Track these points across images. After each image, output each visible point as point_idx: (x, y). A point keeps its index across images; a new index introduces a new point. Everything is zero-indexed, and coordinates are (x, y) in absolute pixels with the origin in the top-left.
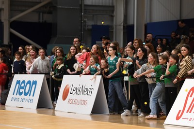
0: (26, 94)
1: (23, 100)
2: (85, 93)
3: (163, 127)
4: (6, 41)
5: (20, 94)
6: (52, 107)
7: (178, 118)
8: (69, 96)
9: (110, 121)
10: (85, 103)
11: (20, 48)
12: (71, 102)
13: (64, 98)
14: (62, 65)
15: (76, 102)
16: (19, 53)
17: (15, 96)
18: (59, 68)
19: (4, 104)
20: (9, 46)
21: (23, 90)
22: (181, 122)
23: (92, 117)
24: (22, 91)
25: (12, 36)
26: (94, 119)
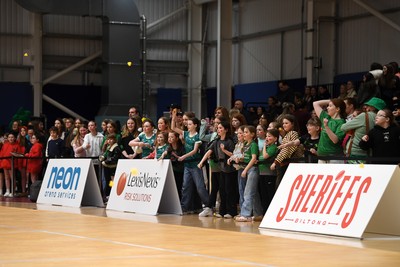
0: (65, 187)
1: (61, 195)
2: (149, 184)
3: (258, 232)
4: (37, 112)
5: (58, 186)
6: (102, 204)
7: (279, 219)
8: (127, 189)
9: (183, 223)
10: (148, 198)
11: (57, 122)
12: (128, 197)
13: (120, 192)
14: (116, 145)
15: (136, 198)
16: (56, 129)
17: (50, 189)
18: (111, 150)
19: (34, 200)
20: (41, 119)
21: (62, 181)
22: (283, 224)
23: (159, 219)
24: (59, 182)
25: (45, 105)
26: (161, 221)
